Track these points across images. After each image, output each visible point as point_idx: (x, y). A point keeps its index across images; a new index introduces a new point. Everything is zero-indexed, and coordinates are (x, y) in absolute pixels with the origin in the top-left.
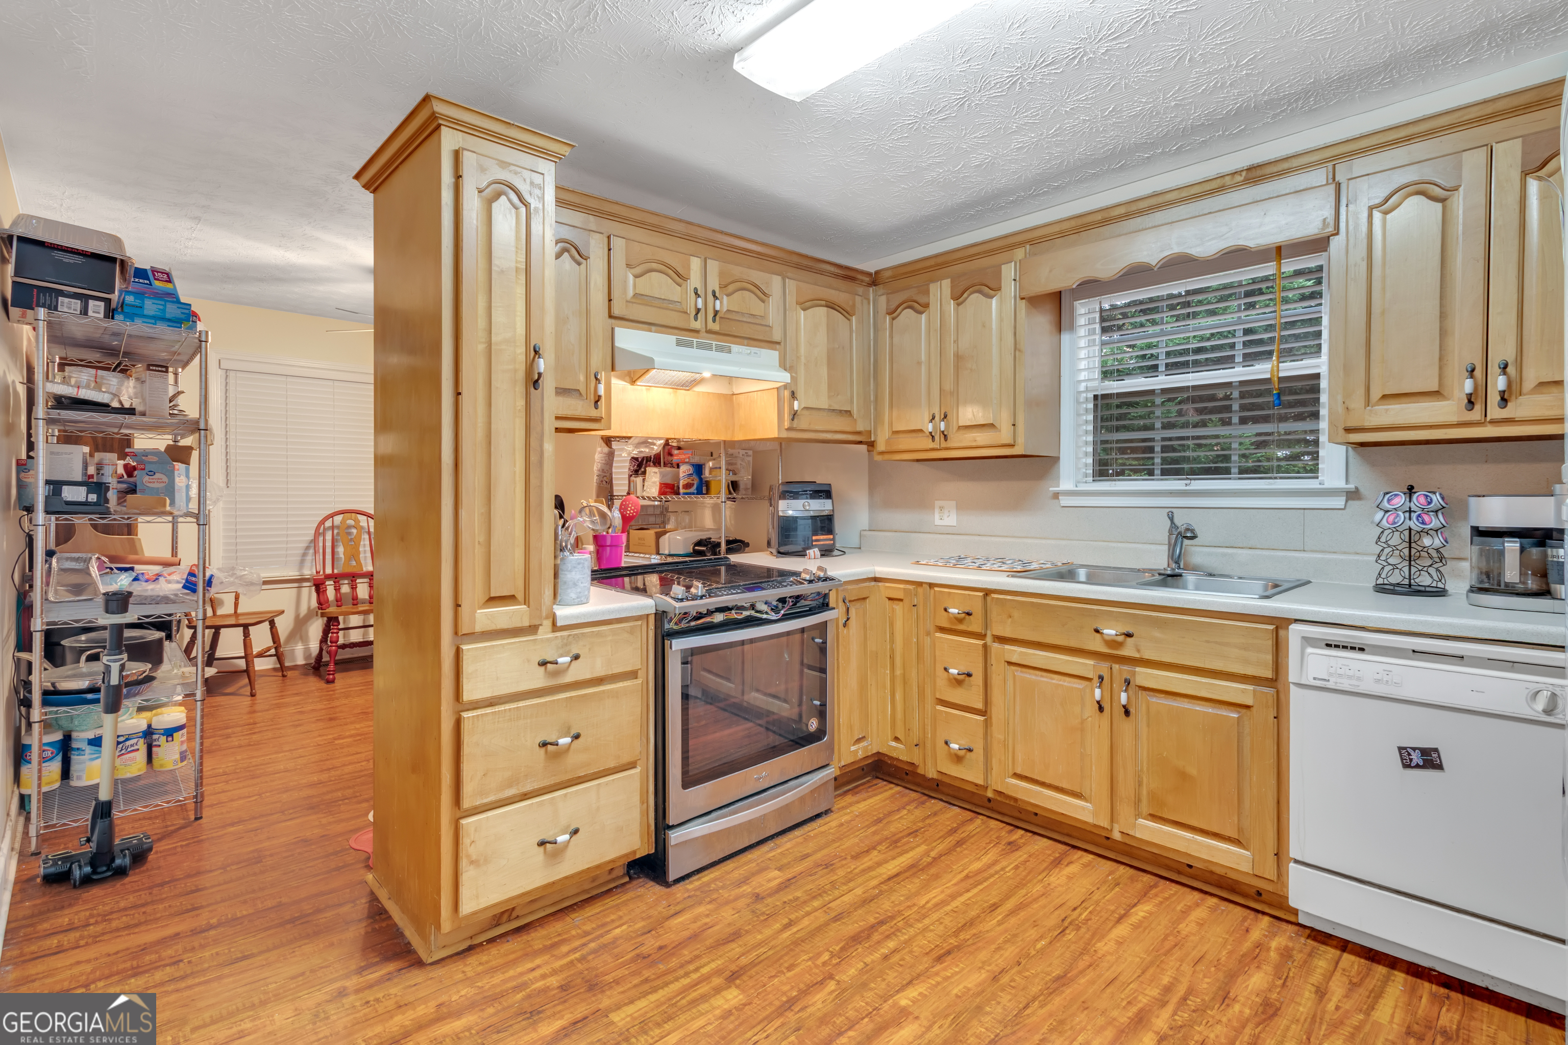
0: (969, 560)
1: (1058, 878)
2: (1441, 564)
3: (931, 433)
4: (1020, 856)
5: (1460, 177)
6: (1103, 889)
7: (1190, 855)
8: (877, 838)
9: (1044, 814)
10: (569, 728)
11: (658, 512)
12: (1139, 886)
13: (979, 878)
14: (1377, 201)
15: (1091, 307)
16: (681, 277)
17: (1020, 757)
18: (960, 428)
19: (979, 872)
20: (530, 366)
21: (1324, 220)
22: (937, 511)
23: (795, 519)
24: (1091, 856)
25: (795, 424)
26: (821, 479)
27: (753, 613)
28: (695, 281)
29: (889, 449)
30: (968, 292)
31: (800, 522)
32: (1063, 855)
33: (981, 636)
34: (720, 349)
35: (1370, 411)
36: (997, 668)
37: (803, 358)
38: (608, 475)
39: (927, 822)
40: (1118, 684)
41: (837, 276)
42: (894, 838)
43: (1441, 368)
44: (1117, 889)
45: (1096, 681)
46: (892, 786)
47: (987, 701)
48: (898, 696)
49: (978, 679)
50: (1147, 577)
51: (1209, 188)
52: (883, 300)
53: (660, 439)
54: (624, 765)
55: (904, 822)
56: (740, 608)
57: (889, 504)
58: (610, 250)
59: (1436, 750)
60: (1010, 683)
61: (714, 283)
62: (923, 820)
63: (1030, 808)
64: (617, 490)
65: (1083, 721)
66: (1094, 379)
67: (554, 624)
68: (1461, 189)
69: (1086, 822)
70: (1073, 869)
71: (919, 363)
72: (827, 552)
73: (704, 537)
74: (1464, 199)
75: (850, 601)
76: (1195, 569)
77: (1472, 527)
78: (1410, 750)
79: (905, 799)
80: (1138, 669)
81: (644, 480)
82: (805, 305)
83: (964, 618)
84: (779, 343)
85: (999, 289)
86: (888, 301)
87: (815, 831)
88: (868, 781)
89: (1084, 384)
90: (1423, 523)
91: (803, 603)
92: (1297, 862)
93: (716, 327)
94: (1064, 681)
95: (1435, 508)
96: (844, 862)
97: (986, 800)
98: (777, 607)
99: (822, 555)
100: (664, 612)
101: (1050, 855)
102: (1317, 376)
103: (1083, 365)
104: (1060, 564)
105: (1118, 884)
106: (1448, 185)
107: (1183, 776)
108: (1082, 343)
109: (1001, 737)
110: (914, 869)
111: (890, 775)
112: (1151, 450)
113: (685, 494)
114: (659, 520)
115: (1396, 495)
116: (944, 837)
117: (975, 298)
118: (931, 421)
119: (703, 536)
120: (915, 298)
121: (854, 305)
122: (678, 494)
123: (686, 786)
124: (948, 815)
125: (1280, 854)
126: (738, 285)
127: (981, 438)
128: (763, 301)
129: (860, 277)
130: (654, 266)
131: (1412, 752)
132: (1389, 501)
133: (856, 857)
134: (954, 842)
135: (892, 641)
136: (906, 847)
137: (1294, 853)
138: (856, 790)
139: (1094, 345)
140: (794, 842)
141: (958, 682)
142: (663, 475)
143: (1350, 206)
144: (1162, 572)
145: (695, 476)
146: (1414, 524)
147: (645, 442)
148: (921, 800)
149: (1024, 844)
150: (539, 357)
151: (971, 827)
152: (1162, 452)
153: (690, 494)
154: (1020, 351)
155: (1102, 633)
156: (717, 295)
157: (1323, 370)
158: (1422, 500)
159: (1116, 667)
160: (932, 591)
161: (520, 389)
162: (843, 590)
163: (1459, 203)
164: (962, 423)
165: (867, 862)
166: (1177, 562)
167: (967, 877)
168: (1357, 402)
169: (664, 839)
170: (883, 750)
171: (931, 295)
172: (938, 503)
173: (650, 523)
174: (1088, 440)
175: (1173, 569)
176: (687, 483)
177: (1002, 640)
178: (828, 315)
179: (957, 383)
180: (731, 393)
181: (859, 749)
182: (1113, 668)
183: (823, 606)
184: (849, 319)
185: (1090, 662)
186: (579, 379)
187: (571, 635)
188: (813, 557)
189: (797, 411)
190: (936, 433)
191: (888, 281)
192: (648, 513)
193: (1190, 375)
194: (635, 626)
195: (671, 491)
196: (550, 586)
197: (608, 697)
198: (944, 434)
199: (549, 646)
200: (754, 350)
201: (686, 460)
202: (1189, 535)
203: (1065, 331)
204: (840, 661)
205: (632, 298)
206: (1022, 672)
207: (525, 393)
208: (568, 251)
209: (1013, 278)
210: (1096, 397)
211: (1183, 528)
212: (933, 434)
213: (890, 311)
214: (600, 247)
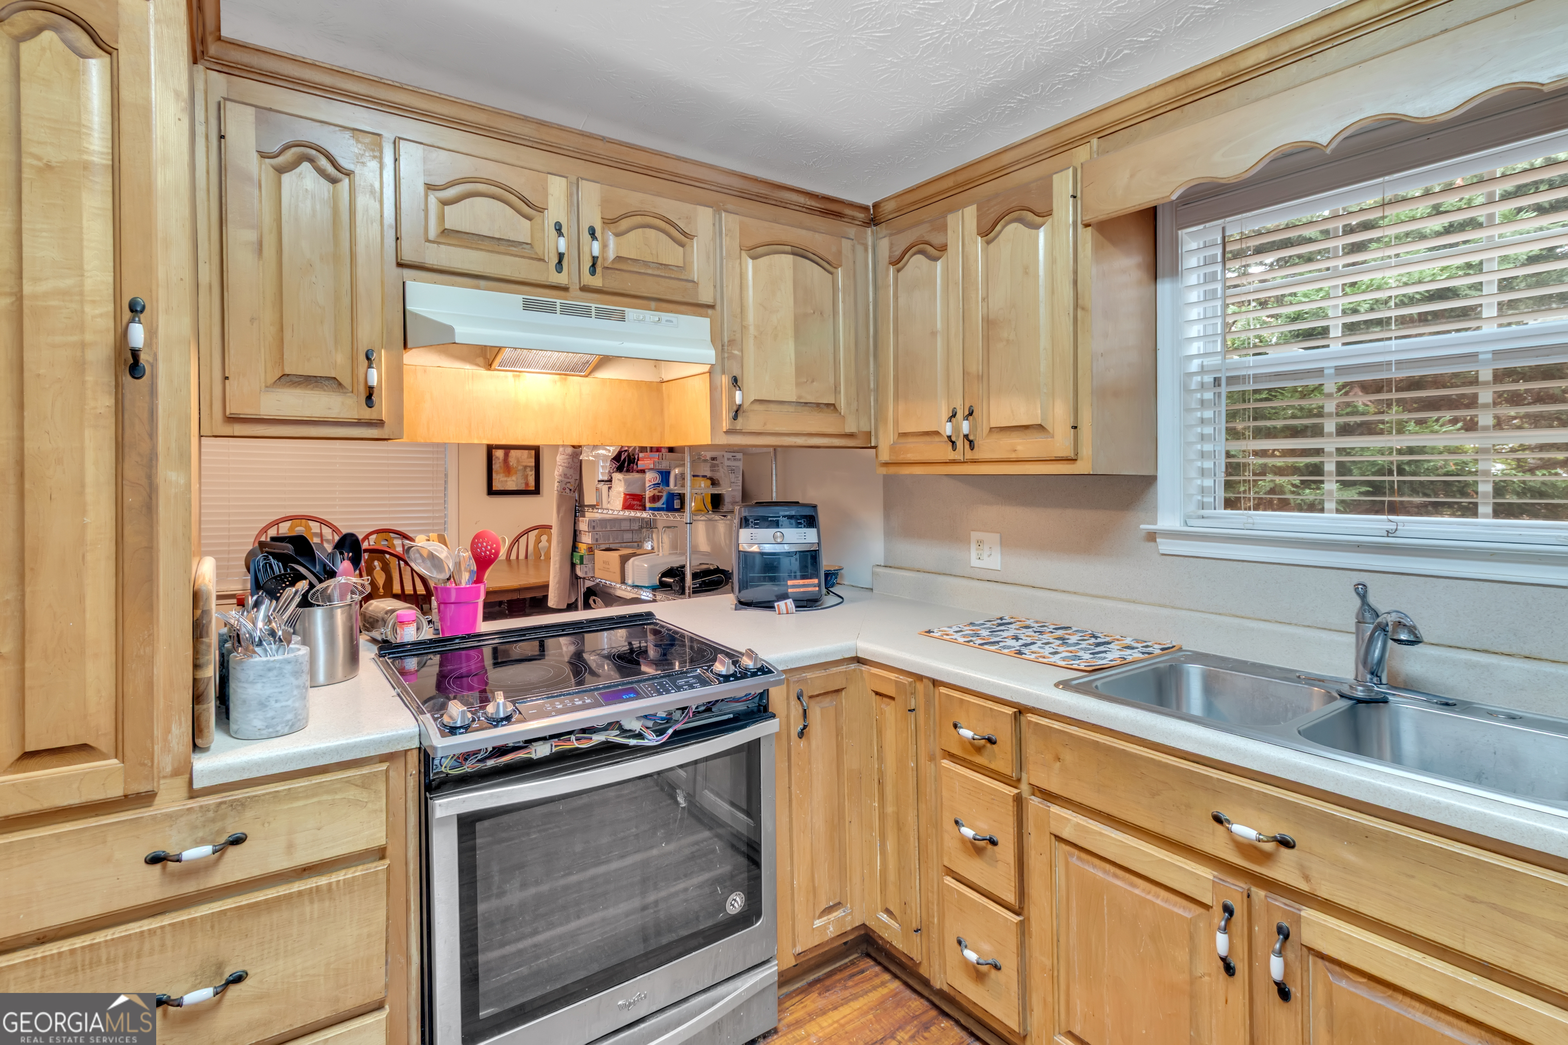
3: (949, 437)
10: (218, 968)
15: (1207, 238)
16: (532, 207)
17: (1079, 1005)
18: (992, 430)
20: (123, 337)
22: (973, 546)
25: (740, 424)
26: (797, 497)
27: (613, 736)
28: (556, 210)
29: (894, 459)
30: (1002, 222)
33: (1014, 782)
34: (603, 314)
36: (1039, 842)
37: (752, 328)
38: (572, 480)
40: (1263, 931)
41: (811, 210)
45: (1219, 918)
46: (891, 977)
47: (1022, 891)
48: (890, 846)
49: (1006, 850)
52: (884, 244)
54: (350, 1011)
57: (910, 533)
60: (1060, 871)
61: (592, 216)
65: (1194, 978)
66: (1215, 353)
67: (189, 784)
71: (934, 334)
72: (809, 605)
73: (676, 565)
75: (811, 697)
76: (1413, 689)
79: (911, 1006)
80: (1306, 913)
81: (610, 488)
82: (755, 251)
83: (984, 746)
84: (712, 307)
85: (1049, 213)
86: (891, 245)
89: (1196, 362)
93: (596, 281)
94: (1156, 896)
98: (667, 721)
99: (800, 608)
103: (1194, 331)
104: (1157, 651)
108: (1194, 296)
109: (1047, 961)
112: (1317, 470)
113: (651, 509)
117: (1012, 231)
118: (950, 419)
120: (927, 238)
121: (839, 252)
122: (643, 508)
123: (470, 1039)
126: (637, 220)
127: (1024, 446)
128: (682, 245)
129: (848, 211)
130: (482, 188)
135: (881, 759)
138: (827, 983)
139: (1215, 298)
141: (974, 849)
142: (628, 484)
144: (1346, 690)
145: (662, 487)
152: (1339, 473)
153: (658, 509)
154: (1083, 309)
155: (1229, 828)
156: (598, 233)
159: (1259, 894)
160: (937, 692)
161: (100, 377)
162: (800, 681)
164: (997, 423)
166: (1376, 673)
170: (871, 924)
171: (949, 232)
172: (975, 536)
173: (625, 541)
174: (1205, 449)
175: (1369, 690)
176: (654, 496)
177: (1048, 796)
178: (795, 267)
179: (987, 361)
180: (658, 380)
181: (829, 923)
182: (1253, 895)
183: (759, 711)
184: (831, 273)
185: (1206, 873)
186: (336, 362)
187: (225, 803)
188: (785, 611)
189: (740, 406)
190: (958, 437)
191: (890, 217)
192: (622, 528)
193: (1393, 342)
194: (375, 774)
195: (638, 503)
196: (183, 719)
197: (312, 902)
198: (968, 440)
199: (171, 826)
200: (665, 316)
201: (652, 466)
202: (1403, 637)
203: (1163, 277)
204: (793, 791)
205: (438, 236)
206: (1079, 858)
207: (114, 383)
208: (311, 160)
209: (1071, 193)
210: (1217, 382)
211: (1391, 619)
212: (953, 439)
213: (894, 260)
214: (375, 157)
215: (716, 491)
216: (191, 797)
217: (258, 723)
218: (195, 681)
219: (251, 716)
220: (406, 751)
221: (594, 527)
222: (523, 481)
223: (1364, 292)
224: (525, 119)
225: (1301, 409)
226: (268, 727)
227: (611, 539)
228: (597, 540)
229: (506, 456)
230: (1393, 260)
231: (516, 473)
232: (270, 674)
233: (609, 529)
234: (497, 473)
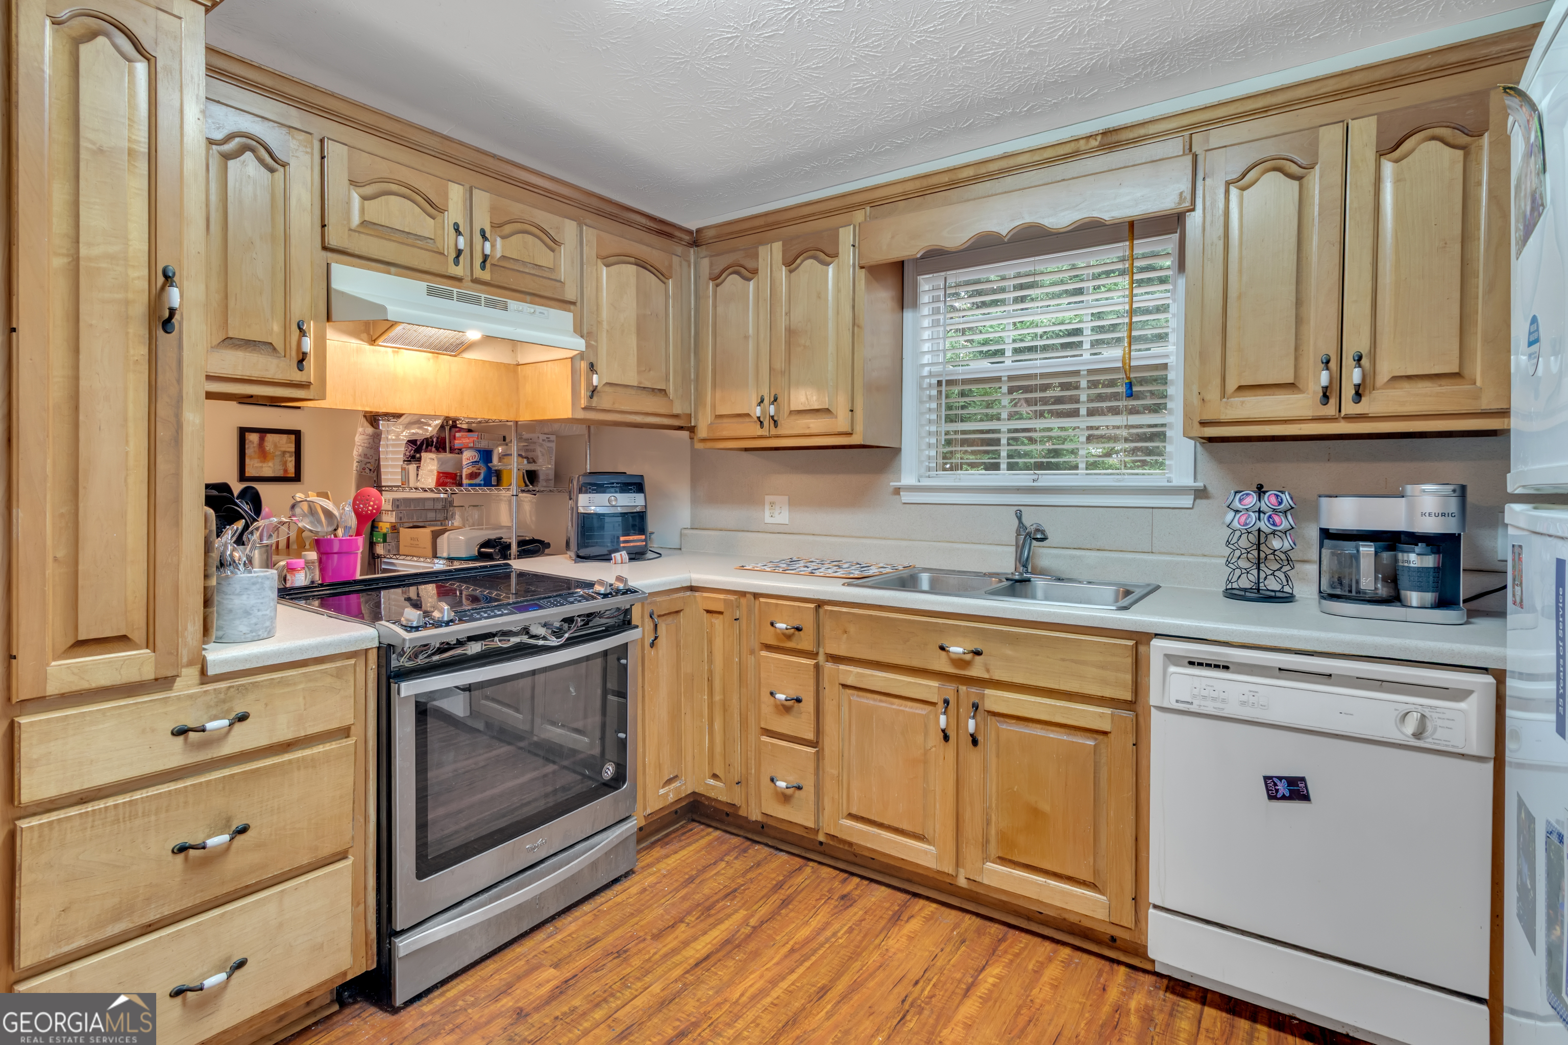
0: (802, 564)
1: (896, 941)
2: (1288, 568)
3: (759, 418)
4: (855, 913)
5: (1316, 154)
6: (948, 949)
7: (1042, 902)
8: (686, 905)
9: (882, 859)
10: (229, 820)
11: (439, 506)
12: (987, 940)
13: (806, 950)
14: (1235, 176)
15: (935, 283)
16: (435, 208)
17: (855, 794)
18: (792, 412)
19: (807, 941)
20: (157, 298)
21: (1181, 193)
22: (767, 507)
23: (600, 517)
24: (934, 905)
25: (595, 402)
26: (632, 470)
27: (525, 639)
28: (455, 212)
29: (711, 436)
30: (801, 258)
31: (607, 519)
32: (904, 906)
33: (813, 655)
34: (492, 304)
35: (1226, 403)
36: (830, 693)
37: (605, 323)
38: (372, 461)
39: (749, 876)
40: (966, 708)
41: (649, 230)
42: (707, 904)
43: (1296, 359)
44: (963, 948)
45: (941, 707)
46: (710, 830)
47: (818, 731)
48: (717, 726)
49: (808, 705)
50: (994, 584)
51: (1062, 153)
52: (705, 263)
53: (435, 417)
54: (325, 858)
55: (721, 879)
56: (506, 634)
57: (713, 499)
58: (323, 158)
59: (1303, 779)
60: (845, 709)
61: (482, 220)
62: (744, 875)
63: (866, 854)
64: (387, 480)
65: (926, 752)
66: (938, 364)
67: (203, 672)
68: (1317, 167)
69: (928, 868)
70: (914, 925)
71: (746, 337)
72: (637, 555)
73: (493, 537)
74: (1321, 177)
75: (659, 616)
76: (1042, 572)
77: (1321, 529)
78: (1276, 780)
79: (725, 847)
80: (987, 692)
81: (418, 468)
82: (609, 260)
83: (793, 634)
84: (574, 303)
85: (836, 255)
86: (711, 265)
87: (610, 903)
88: (682, 827)
89: (927, 369)
90: (1274, 524)
91: (597, 621)
92: (1156, 907)
93: (486, 276)
94: (906, 706)
95: (1286, 509)
96: (642, 945)
97: (818, 844)
98: (560, 629)
99: (631, 559)
100: (390, 646)
101: (888, 909)
102: (1165, 366)
103: (927, 347)
104: (900, 568)
105: (963, 941)
106: (1303, 162)
107: (1035, 813)
108: (926, 323)
109: (835, 772)
110: (729, 945)
111: (708, 817)
112: (997, 442)
113: (469, 485)
114: (440, 516)
115: (1247, 494)
116: (767, 896)
117: (809, 265)
118: (759, 404)
119: (492, 535)
120: (742, 262)
121: (670, 266)
122: (461, 485)
123: (421, 873)
124: (773, 865)
125: (1138, 898)
126: (518, 226)
127: (816, 424)
128: (553, 250)
129: (677, 233)
130: (394, 187)
131: (1278, 782)
132: (1240, 500)
133: (657, 937)
134: (778, 902)
135: (711, 661)
136: (721, 915)
137: (1154, 898)
138: (666, 840)
139: (939, 326)
140: (580, 922)
141: (785, 709)
142: (441, 462)
143: (1207, 179)
144: (1010, 576)
145: (481, 465)
146: (1264, 525)
147: (418, 421)
148: (743, 847)
149: (860, 896)
150: (171, 286)
151: (799, 879)
152: (1009, 444)
153: (476, 485)
154: (858, 326)
155: (948, 651)
156: (488, 235)
157: (1171, 361)
158: (1273, 500)
159: (963, 689)
160: (757, 602)
161: (138, 329)
162: (650, 603)
163: (1315, 180)
164: (794, 407)
165: (671, 941)
166: (1025, 566)
167: (792, 951)
168: (1213, 394)
169: (390, 950)
170: (698, 790)
171: (760, 260)
172: (768, 499)
173: (428, 519)
174: (931, 430)
175: (1021, 574)
176: (472, 473)
177: (836, 659)
178: (638, 276)
179: (789, 361)
180: (515, 363)
181: (670, 791)
182: (960, 691)
183: (624, 624)
184: (664, 283)
185: (934, 684)
186: (272, 329)
187: (232, 687)
188: (620, 562)
189: (597, 386)
190: (765, 418)
191: (710, 241)
192: (426, 508)
193: (1038, 362)
194: (346, 667)
195: (451, 481)
196: (196, 619)
197: (299, 769)
198: (773, 420)
199: (192, 705)
200: (539, 309)
201: (472, 445)
202: (1039, 536)
203: (908, 308)
204: (646, 689)
205: (359, 226)
206: (858, 696)
207: (147, 336)
208: (253, 150)
209: (852, 243)
210: (939, 383)
211: (1033, 528)
212: (762, 420)
213: (713, 276)
214: (307, 153)
215: (532, 467)
216: (202, 683)
217: (243, 629)
218: (205, 588)
219: (237, 622)
220: (367, 650)
221: (398, 506)
222: (281, 468)
223: (1028, 328)
224: (433, 133)
225: (987, 415)
226: (251, 632)
227: (415, 518)
228: (401, 519)
229: (262, 440)
230: (1039, 309)
231: (273, 459)
232: (254, 588)
233: (412, 508)
234: (251, 458)
